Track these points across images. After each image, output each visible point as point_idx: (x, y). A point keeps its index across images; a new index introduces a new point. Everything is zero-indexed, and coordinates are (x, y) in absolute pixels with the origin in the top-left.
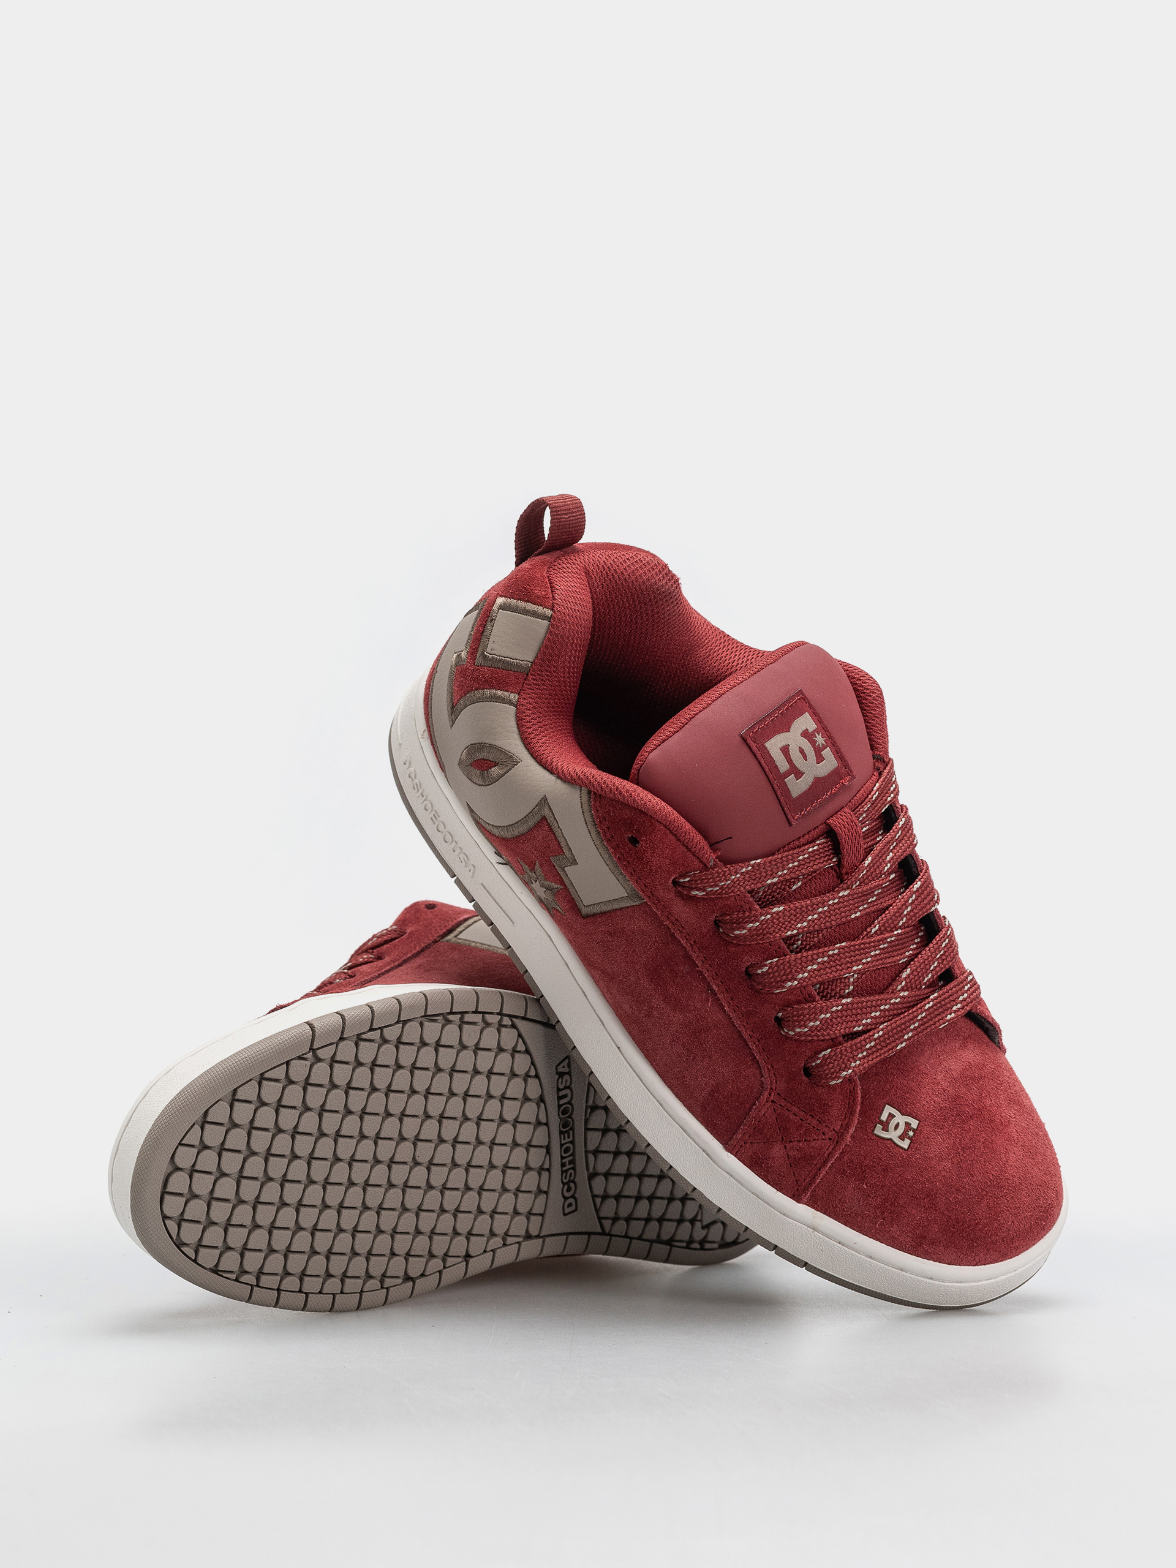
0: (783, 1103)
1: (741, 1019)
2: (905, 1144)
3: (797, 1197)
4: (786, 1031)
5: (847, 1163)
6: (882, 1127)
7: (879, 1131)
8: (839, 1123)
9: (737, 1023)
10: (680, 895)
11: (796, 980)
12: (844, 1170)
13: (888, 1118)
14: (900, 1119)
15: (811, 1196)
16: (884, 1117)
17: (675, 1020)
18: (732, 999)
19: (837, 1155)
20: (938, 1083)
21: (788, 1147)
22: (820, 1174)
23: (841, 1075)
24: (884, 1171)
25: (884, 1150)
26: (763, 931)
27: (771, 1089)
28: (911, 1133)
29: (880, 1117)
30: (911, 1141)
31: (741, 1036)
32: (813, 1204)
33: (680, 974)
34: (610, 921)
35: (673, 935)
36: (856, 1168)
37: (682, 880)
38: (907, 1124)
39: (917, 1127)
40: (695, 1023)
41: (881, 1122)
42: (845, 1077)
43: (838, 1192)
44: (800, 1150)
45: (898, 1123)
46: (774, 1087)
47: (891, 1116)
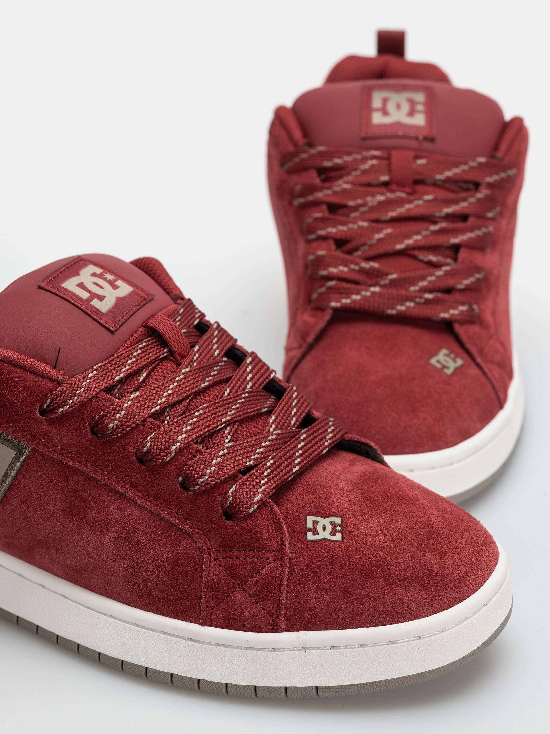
0: (223, 555)
1: (155, 504)
2: (338, 537)
3: (275, 629)
4: (192, 489)
5: (299, 574)
6: (312, 533)
7: (310, 536)
8: (274, 542)
9: (153, 508)
10: (51, 422)
11: (177, 442)
12: (300, 581)
13: (314, 525)
14: (323, 521)
15: (287, 620)
16: (310, 525)
17: (107, 540)
18: (139, 492)
19: (287, 571)
20: (343, 489)
21: (246, 588)
22: (282, 594)
23: (255, 501)
24: (331, 564)
25: (323, 549)
26: (131, 415)
27: (208, 549)
28: (339, 528)
29: (306, 527)
30: (342, 534)
31: (162, 519)
32: (292, 627)
33: (90, 498)
34: (17, 491)
35: (67, 466)
36: (308, 573)
37: (45, 406)
38: (332, 523)
39: (342, 522)
40: (123, 532)
41: (309, 530)
42: (258, 502)
43: (305, 602)
44: (256, 584)
45: (324, 525)
46: (210, 547)
47: (315, 523)
